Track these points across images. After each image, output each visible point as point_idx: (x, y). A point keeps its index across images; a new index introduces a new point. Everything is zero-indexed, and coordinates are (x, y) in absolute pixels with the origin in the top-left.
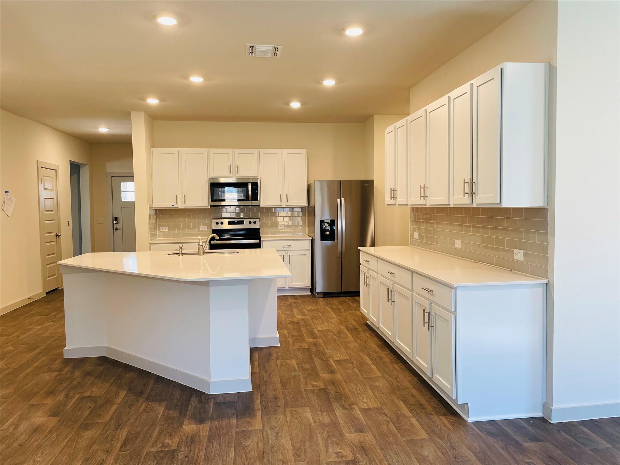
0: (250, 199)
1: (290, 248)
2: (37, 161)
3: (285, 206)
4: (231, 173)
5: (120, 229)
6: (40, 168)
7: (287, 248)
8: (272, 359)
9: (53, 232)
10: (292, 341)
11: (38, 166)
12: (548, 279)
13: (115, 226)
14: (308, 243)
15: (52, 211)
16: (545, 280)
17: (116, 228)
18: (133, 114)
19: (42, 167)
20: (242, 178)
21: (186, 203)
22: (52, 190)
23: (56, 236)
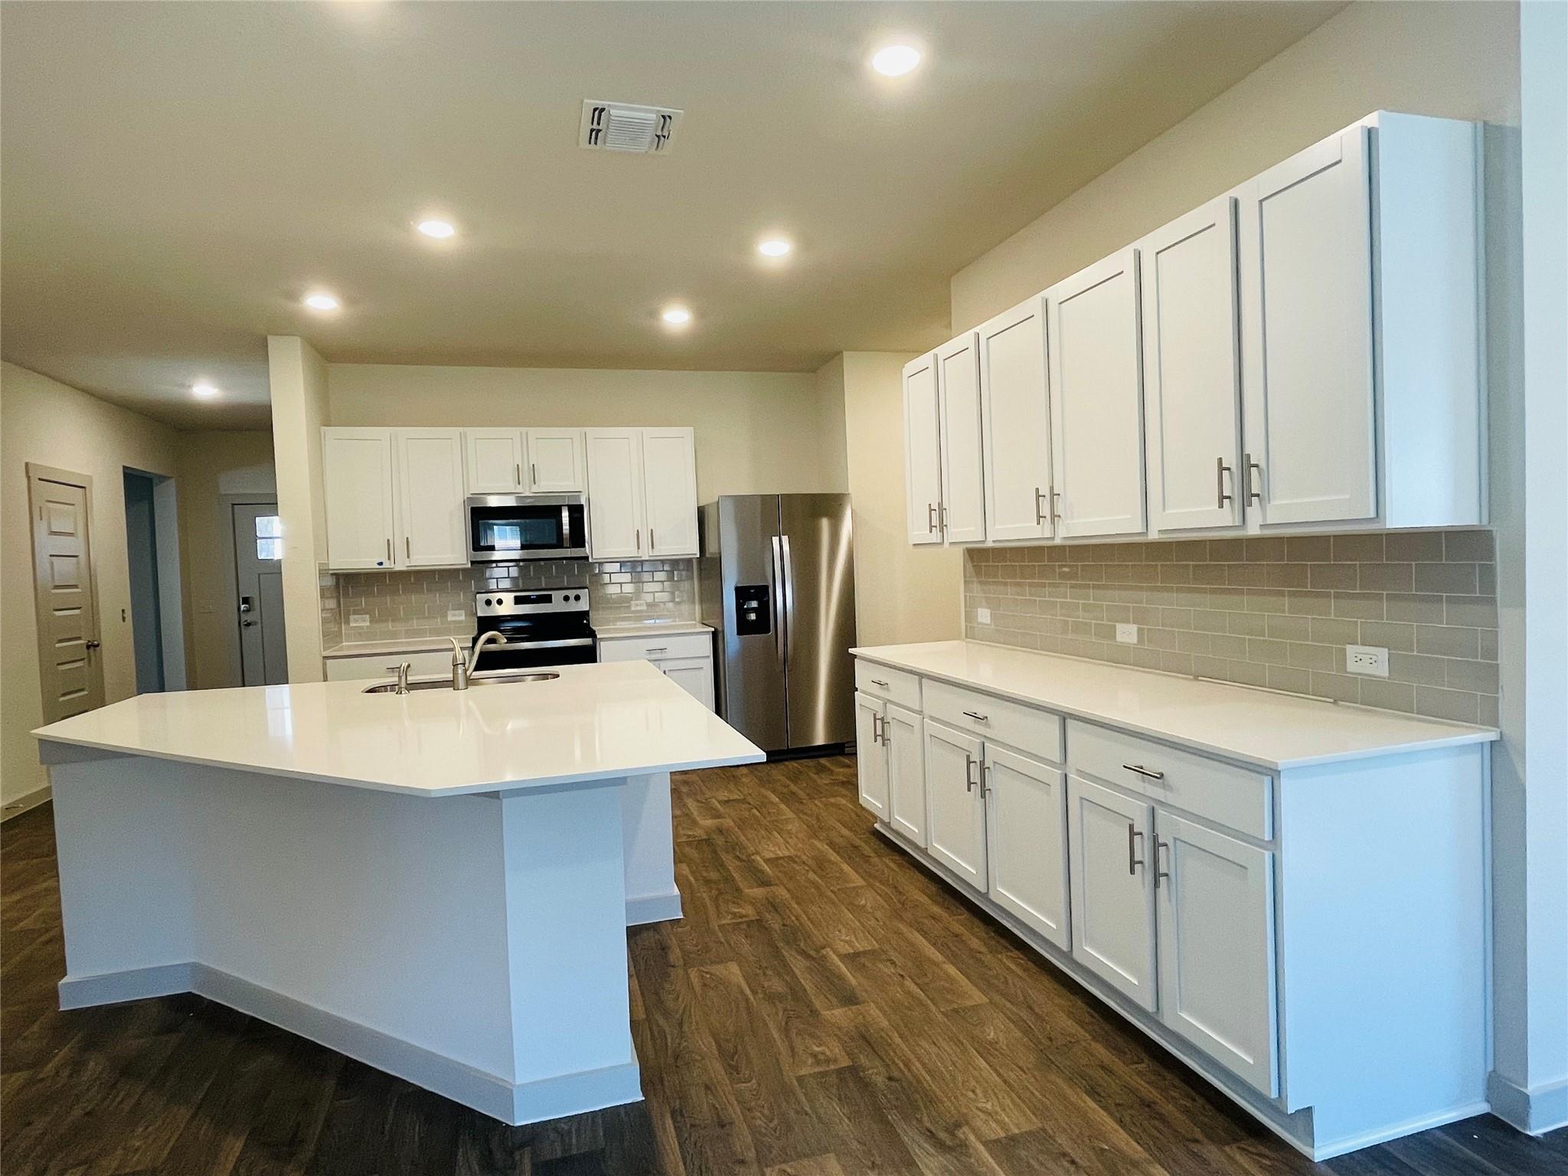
0: (567, 543)
1: (663, 655)
2: (27, 464)
3: (647, 558)
4: (519, 484)
5: (256, 623)
6: (35, 482)
7: (658, 656)
8: (673, 966)
9: (79, 638)
10: (711, 898)
11: (29, 477)
12: (1498, 727)
13: (244, 617)
14: (707, 641)
15: (75, 586)
16: (1492, 731)
17: (246, 621)
18: (272, 341)
19: (40, 479)
20: (548, 495)
21: (411, 556)
22: (73, 536)
23: (88, 647)
